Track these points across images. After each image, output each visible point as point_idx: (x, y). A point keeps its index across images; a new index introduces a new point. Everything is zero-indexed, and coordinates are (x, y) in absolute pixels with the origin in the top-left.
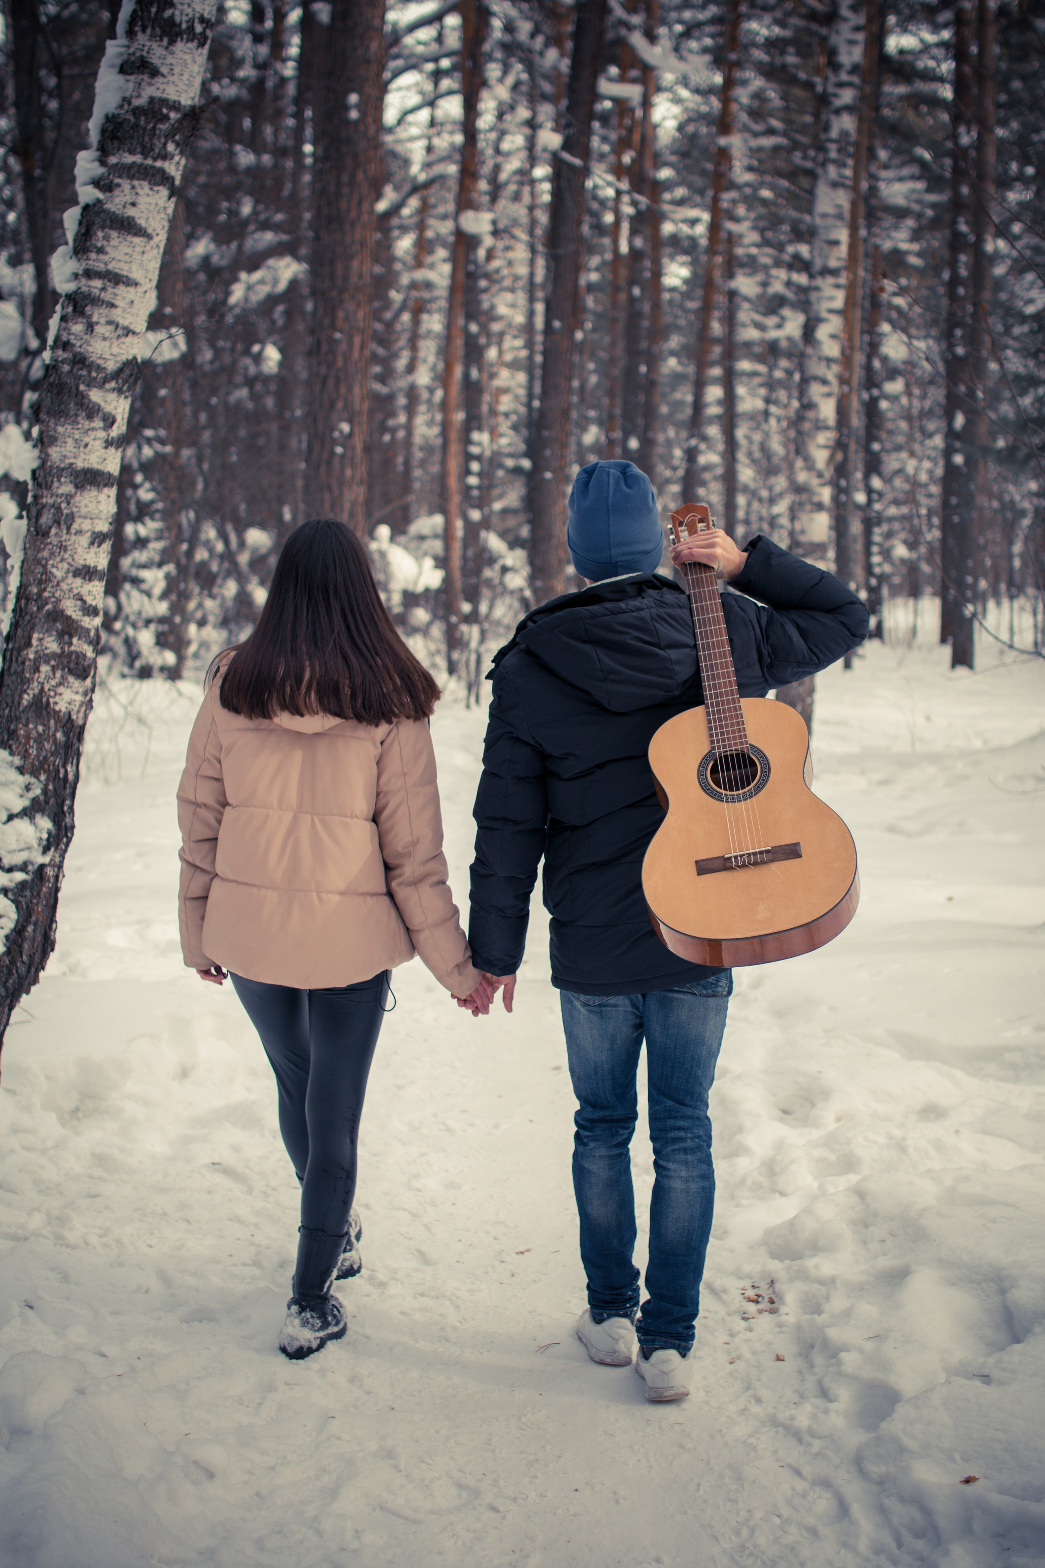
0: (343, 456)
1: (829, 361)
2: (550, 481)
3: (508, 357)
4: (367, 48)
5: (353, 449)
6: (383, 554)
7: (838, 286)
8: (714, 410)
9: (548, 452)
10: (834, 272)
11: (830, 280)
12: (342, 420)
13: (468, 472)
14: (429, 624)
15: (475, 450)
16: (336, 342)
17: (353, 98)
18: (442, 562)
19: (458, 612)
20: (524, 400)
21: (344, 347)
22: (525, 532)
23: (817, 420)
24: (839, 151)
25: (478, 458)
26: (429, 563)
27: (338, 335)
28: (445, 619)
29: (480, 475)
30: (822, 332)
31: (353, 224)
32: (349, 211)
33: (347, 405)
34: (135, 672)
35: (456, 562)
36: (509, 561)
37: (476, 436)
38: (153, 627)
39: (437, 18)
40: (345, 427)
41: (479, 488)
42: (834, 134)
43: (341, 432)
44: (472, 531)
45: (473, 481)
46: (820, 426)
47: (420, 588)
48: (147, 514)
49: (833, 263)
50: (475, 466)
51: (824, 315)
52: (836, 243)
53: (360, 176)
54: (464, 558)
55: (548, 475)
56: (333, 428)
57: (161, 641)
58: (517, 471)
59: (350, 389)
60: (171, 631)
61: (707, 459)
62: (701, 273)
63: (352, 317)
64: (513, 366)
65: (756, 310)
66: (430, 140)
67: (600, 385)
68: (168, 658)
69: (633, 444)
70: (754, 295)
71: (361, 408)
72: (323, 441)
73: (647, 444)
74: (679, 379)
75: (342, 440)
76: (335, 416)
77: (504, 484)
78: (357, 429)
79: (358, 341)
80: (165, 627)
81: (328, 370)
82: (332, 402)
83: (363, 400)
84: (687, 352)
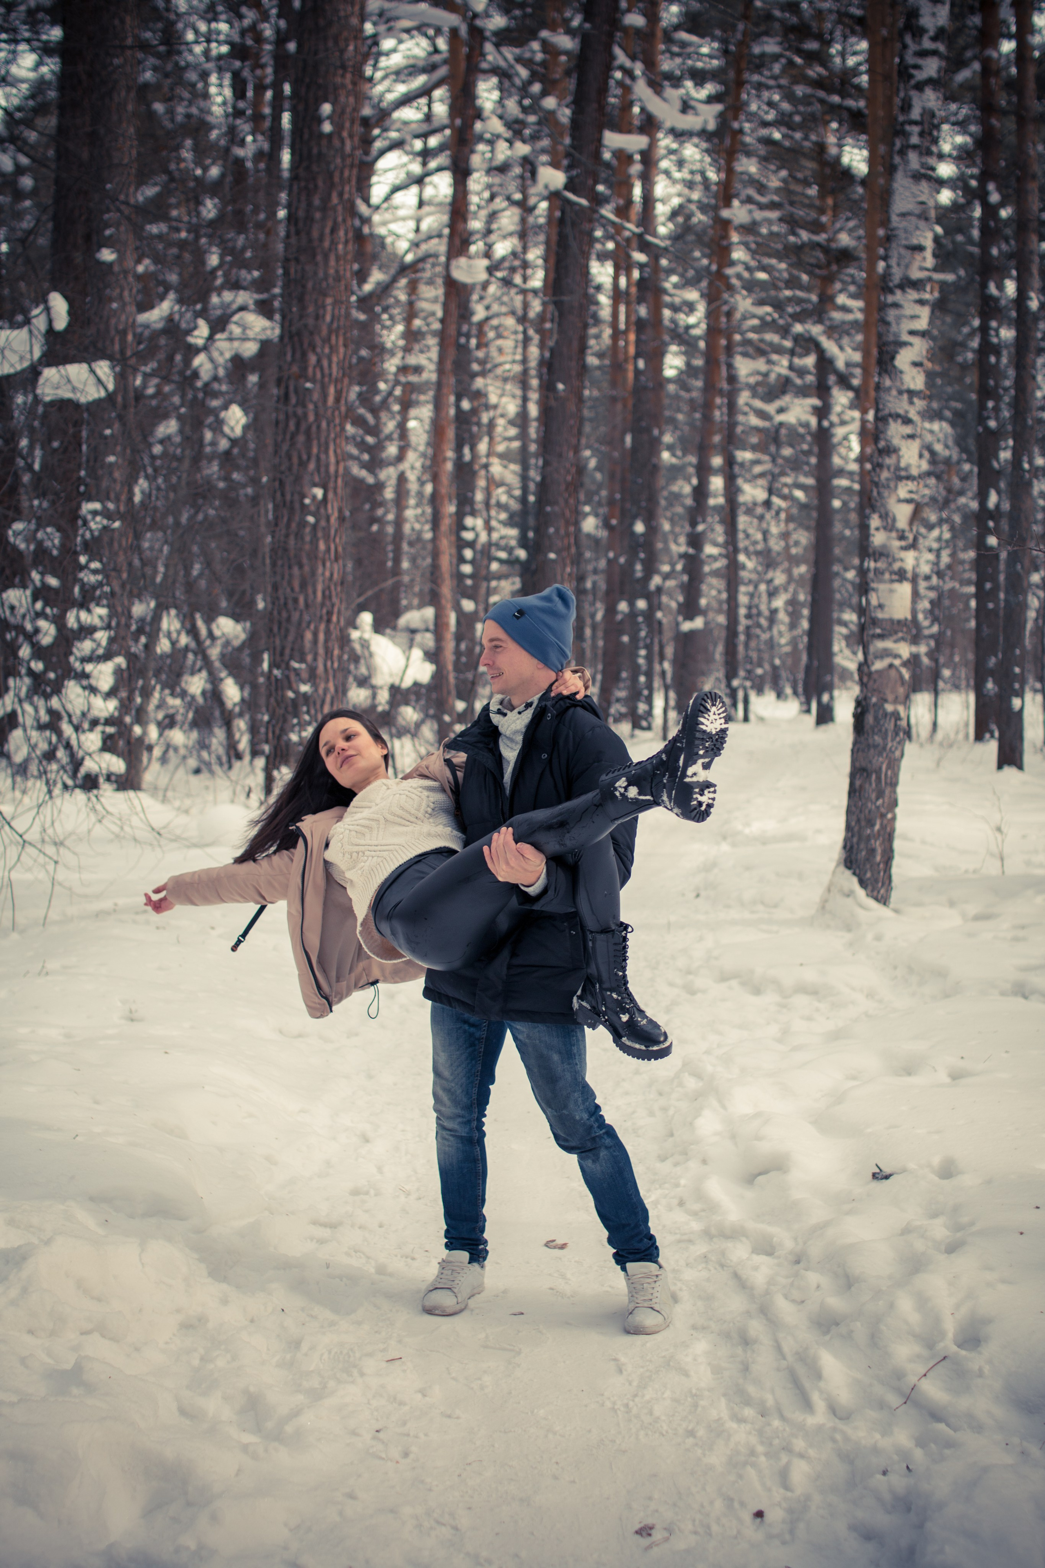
0: (315, 527)
1: (912, 394)
2: (553, 561)
3: (501, 448)
4: (342, 51)
5: (328, 519)
6: (365, 644)
7: (921, 302)
9: (551, 530)
10: (917, 285)
11: (913, 295)
12: (315, 485)
13: (462, 560)
14: (418, 725)
15: (468, 536)
16: (308, 392)
17: (327, 108)
18: (432, 656)
19: (451, 711)
20: (519, 493)
21: (316, 396)
23: (898, 468)
24: (921, 134)
25: (471, 545)
26: (417, 654)
27: (308, 385)
28: (438, 718)
29: (472, 562)
30: (903, 359)
32: (321, 238)
33: (321, 466)
34: (79, 781)
35: (449, 656)
37: (469, 521)
38: (99, 728)
39: (426, 92)
40: (319, 492)
41: (472, 577)
42: (915, 114)
43: (314, 498)
44: (466, 622)
45: (467, 569)
46: (901, 475)
47: (407, 683)
48: (93, 599)
49: (916, 274)
50: (468, 554)
51: (905, 337)
52: (920, 248)
53: (335, 200)
54: (458, 653)
55: (552, 556)
56: (303, 496)
57: (108, 745)
58: (513, 562)
59: (324, 448)
60: (120, 734)
61: (710, 550)
62: (699, 362)
63: (325, 363)
64: (505, 457)
65: (754, 395)
66: (418, 221)
67: (598, 468)
68: (118, 765)
69: (639, 527)
70: (752, 380)
71: (337, 471)
72: (292, 510)
73: (652, 529)
74: (676, 472)
75: (313, 508)
76: (306, 479)
77: (499, 577)
78: (331, 495)
79: (332, 390)
80: (110, 730)
81: (298, 425)
82: (303, 464)
83: (338, 463)
84: (683, 445)
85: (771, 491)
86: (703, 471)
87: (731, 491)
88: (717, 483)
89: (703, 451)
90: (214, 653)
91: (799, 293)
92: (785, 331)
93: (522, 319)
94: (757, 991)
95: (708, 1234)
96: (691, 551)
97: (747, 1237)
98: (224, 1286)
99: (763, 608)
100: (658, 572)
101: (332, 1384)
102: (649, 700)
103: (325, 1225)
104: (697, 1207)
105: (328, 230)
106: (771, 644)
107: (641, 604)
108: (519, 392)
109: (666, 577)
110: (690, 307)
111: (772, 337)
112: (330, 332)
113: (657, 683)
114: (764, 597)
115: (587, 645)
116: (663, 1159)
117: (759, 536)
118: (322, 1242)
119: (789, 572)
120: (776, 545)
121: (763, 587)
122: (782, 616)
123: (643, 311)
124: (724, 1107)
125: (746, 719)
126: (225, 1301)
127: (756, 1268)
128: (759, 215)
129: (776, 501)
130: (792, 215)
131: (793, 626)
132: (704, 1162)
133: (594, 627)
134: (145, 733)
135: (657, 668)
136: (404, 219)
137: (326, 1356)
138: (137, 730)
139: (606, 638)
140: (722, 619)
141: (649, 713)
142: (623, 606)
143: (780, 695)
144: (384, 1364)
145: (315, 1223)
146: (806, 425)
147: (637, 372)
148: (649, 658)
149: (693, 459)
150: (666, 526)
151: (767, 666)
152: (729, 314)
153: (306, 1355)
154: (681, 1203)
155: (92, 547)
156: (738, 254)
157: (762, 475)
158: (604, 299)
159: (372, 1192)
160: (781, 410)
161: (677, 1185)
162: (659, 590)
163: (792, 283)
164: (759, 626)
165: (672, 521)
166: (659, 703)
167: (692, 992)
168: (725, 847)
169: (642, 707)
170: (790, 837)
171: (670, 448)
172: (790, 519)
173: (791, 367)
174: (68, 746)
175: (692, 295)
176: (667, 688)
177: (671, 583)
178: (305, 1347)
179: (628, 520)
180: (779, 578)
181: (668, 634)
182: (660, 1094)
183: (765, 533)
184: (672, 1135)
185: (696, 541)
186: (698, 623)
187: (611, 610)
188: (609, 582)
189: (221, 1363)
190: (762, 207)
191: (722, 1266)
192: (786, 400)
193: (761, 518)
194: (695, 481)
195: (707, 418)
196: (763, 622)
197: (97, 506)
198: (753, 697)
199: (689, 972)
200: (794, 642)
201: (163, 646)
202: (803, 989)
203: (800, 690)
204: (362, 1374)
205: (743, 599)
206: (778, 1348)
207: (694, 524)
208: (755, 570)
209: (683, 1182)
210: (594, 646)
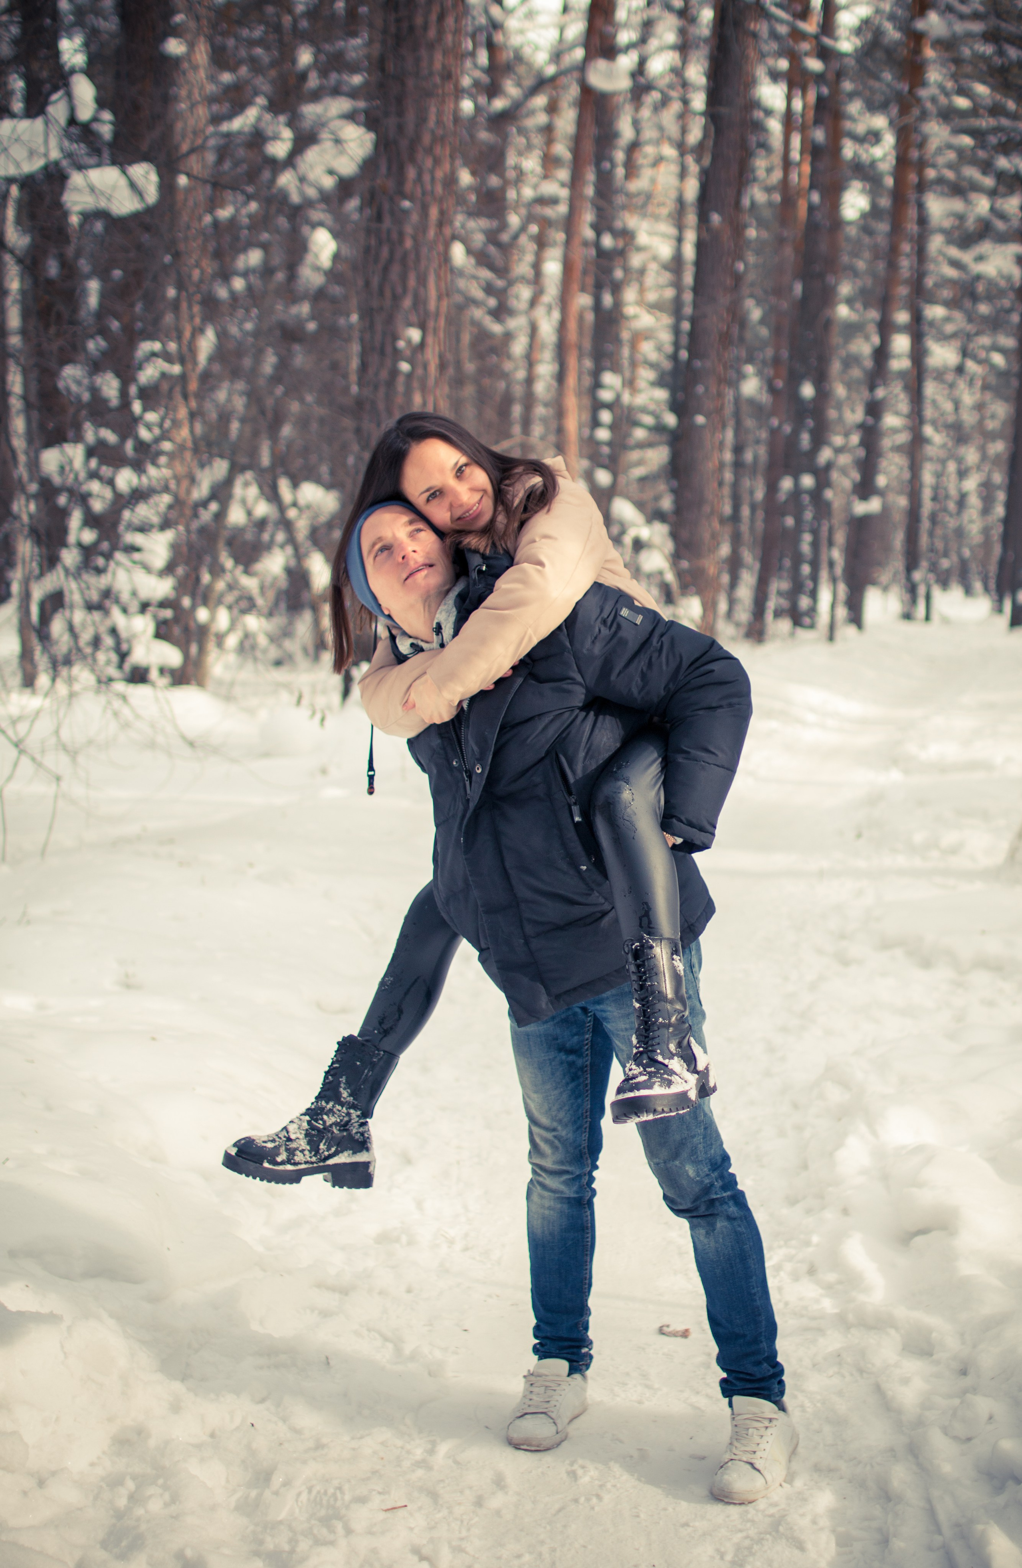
0: (410, 376)
2: (702, 427)
3: (651, 297)
5: (425, 366)
8: (900, 363)
9: (700, 389)
12: (410, 325)
13: (596, 424)
15: (606, 395)
16: (406, 212)
20: (669, 349)
21: (415, 217)
22: (667, 503)
25: (610, 407)
27: (406, 204)
29: (613, 427)
31: (431, 46)
32: (425, 27)
33: (419, 302)
34: (127, 674)
36: (645, 533)
37: (607, 378)
38: (151, 612)
40: (415, 335)
41: (610, 444)
43: (409, 342)
45: (603, 434)
50: (606, 416)
55: (700, 419)
56: (395, 338)
57: (162, 632)
58: (659, 428)
59: (422, 281)
60: (176, 619)
61: (891, 420)
62: (885, 202)
63: (427, 178)
64: (655, 307)
65: (950, 241)
66: (562, 30)
67: (763, 321)
68: (172, 656)
69: (808, 391)
70: (947, 224)
71: (438, 308)
72: (382, 353)
73: (823, 394)
74: (852, 329)
75: (408, 353)
76: (399, 318)
77: (642, 445)
78: (430, 340)
79: (434, 213)
80: (168, 613)
81: (392, 253)
82: (396, 299)
83: (440, 298)
84: (863, 298)
85: (965, 353)
86: (886, 328)
87: (918, 354)
88: (901, 343)
89: (885, 303)
90: (302, 526)
91: (1005, 122)
92: (986, 167)
93: (681, 147)
94: (926, 963)
95: (842, 1322)
96: (870, 421)
97: (897, 1328)
98: (177, 1386)
99: (953, 492)
100: (828, 443)
101: (304, 1545)
102: (814, 595)
103: (333, 1289)
104: (831, 1277)
105: (434, 17)
106: (960, 533)
107: (807, 481)
108: (672, 231)
109: (838, 451)
110: (874, 137)
111: (972, 173)
112: (435, 140)
113: (824, 575)
114: (953, 477)
115: (745, 528)
116: (792, 1201)
117: (948, 406)
118: (325, 1314)
119: (982, 449)
120: (969, 418)
121: (952, 467)
122: (974, 501)
123: (819, 135)
124: (874, 1133)
125: (928, 618)
126: (176, 1407)
127: (905, 1381)
128: (960, 27)
129: (971, 366)
130: (998, 29)
131: (986, 510)
132: (845, 1212)
133: (753, 507)
134: (213, 618)
135: (824, 558)
136: (545, 27)
137: (304, 1497)
138: (202, 615)
139: (766, 520)
140: (903, 502)
141: (812, 611)
142: (787, 484)
143: (968, 591)
144: (382, 1515)
145: (320, 1285)
146: (1009, 278)
147: (811, 208)
148: (815, 545)
149: (874, 314)
150: (840, 391)
151: (955, 558)
152: (921, 145)
153: (276, 1493)
154: (812, 1271)
155: (149, 395)
156: (934, 76)
157: (954, 335)
158: (775, 126)
159: (404, 1239)
160: (980, 258)
161: (808, 1244)
162: (829, 466)
163: (996, 110)
164: (945, 510)
165: (849, 385)
166: (825, 597)
167: (844, 961)
168: (895, 775)
169: (804, 602)
170: (973, 766)
171: (850, 302)
172: (985, 387)
173: (992, 209)
174: (114, 631)
175: (880, 122)
176: (834, 580)
177: (844, 460)
178: (277, 1480)
179: (794, 381)
180: (971, 455)
181: (838, 518)
182: (795, 1106)
183: (957, 404)
184: (805, 1167)
185: (874, 409)
186: (874, 505)
187: (772, 487)
188: (772, 453)
189: (155, 1506)
190: (962, 17)
191: (861, 1371)
192: (986, 247)
193: (952, 386)
194: (876, 340)
195: (892, 265)
196: (952, 506)
197: (157, 346)
198: (937, 594)
199: (843, 936)
200: (986, 531)
201: (236, 516)
202: (983, 964)
203: (992, 584)
204: (349, 1531)
205: (928, 478)
206: (931, 1513)
207: (872, 388)
208: (944, 446)
209: (815, 1239)
210: (752, 529)
